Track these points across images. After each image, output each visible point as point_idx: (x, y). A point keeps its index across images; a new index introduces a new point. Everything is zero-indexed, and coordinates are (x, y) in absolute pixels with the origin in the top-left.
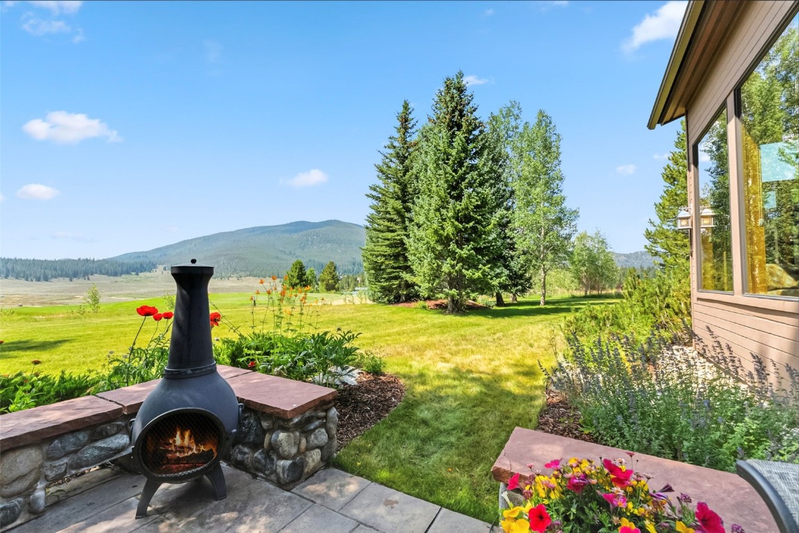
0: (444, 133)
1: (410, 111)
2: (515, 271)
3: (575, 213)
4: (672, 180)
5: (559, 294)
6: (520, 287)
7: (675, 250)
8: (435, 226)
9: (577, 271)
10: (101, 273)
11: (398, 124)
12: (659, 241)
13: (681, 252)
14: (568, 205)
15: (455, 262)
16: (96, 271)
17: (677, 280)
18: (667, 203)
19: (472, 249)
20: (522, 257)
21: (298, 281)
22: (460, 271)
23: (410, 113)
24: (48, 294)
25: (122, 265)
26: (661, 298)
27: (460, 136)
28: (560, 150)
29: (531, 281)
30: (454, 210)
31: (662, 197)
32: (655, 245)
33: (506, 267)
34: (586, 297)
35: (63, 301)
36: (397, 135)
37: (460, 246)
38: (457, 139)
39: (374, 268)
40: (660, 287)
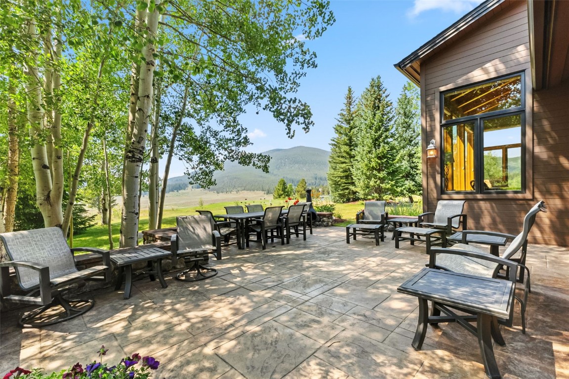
1: (352, 92)
8: (366, 162)
11: (345, 101)
15: (376, 180)
21: (282, 193)
22: (379, 184)
30: (376, 154)
33: (413, 180)
36: (345, 108)
37: (379, 172)
38: (377, 115)
39: (335, 184)
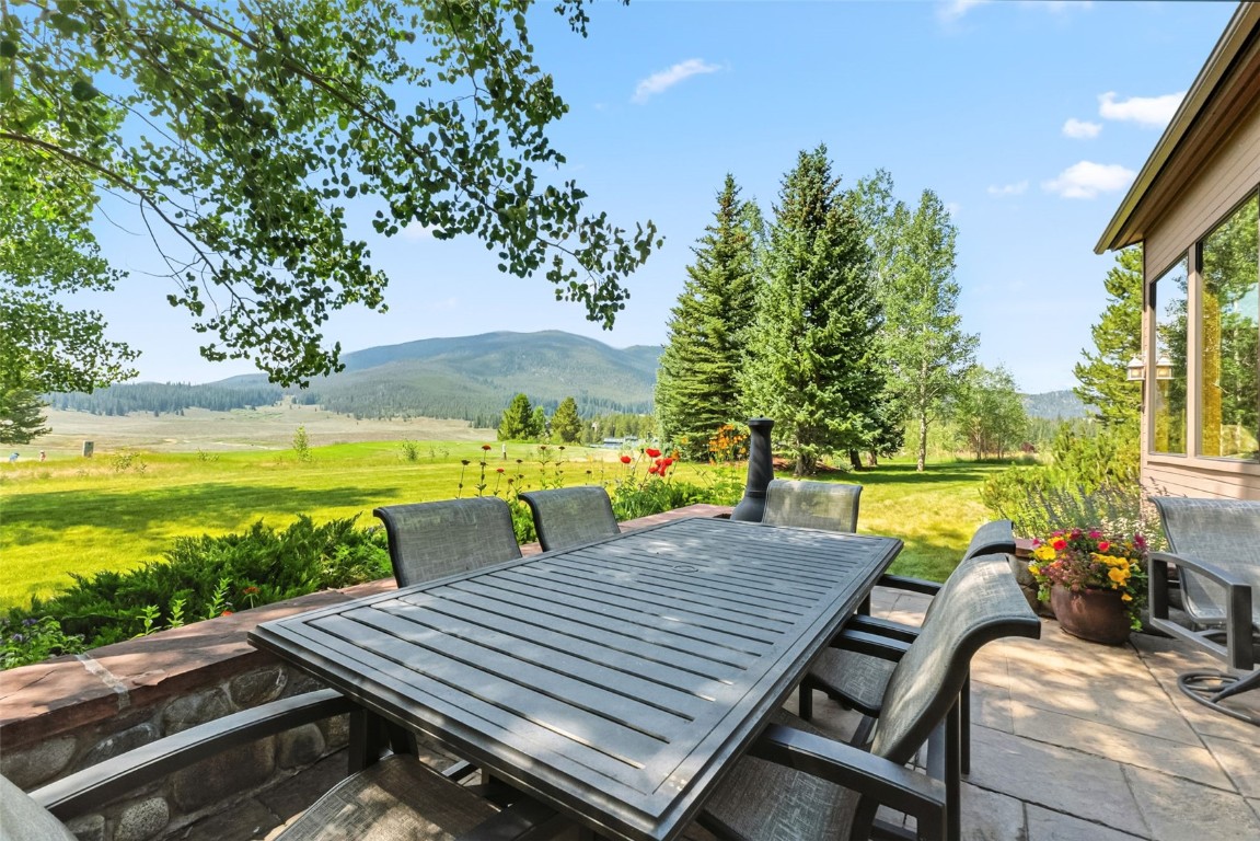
0: (800, 233)
1: (736, 190)
2: (883, 422)
3: (973, 340)
4: (1120, 291)
5: (937, 456)
6: (889, 444)
7: (1120, 396)
8: (787, 359)
9: (967, 424)
10: (201, 406)
11: (718, 208)
12: (1096, 381)
13: (1132, 399)
14: (964, 329)
15: (814, 408)
16: (193, 401)
17: (1123, 440)
18: (1112, 326)
19: (838, 391)
20: (894, 403)
21: (521, 426)
22: (822, 420)
23: (736, 193)
24: (126, 435)
25: (231, 393)
26: (1103, 461)
27: (823, 237)
28: (955, 251)
29: (904, 436)
30: (814, 338)
31: (1104, 316)
32: (1090, 387)
34: (979, 462)
35: (148, 446)
36: (717, 225)
37: (821, 388)
38: (818, 242)
40: (1100, 448)
